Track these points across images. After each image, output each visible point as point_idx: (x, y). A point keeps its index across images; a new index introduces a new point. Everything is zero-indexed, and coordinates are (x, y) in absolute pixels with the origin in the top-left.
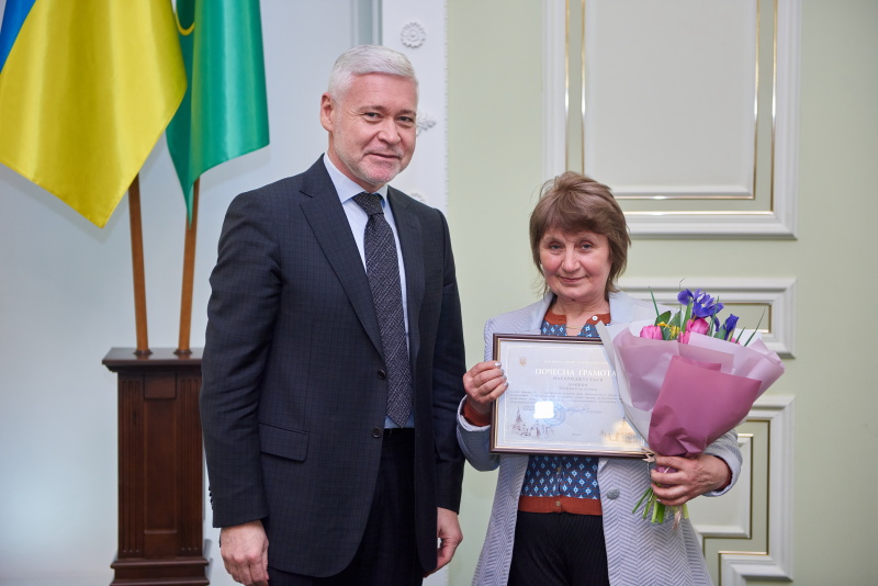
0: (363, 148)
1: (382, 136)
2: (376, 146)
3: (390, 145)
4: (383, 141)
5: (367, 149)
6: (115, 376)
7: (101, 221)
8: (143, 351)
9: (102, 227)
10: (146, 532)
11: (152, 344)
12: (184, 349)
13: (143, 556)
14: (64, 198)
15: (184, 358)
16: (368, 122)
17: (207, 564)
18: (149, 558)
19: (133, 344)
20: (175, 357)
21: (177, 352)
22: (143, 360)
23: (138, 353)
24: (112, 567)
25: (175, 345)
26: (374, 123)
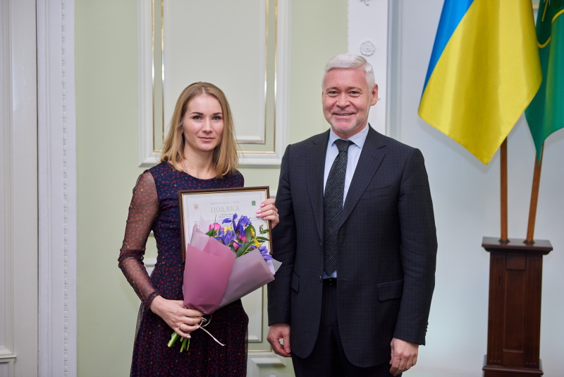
0: (330, 111)
1: (337, 103)
2: (336, 110)
3: (343, 108)
4: (338, 106)
5: (332, 111)
6: (488, 254)
7: (486, 160)
8: (504, 239)
9: (487, 164)
10: (504, 350)
11: (510, 237)
12: (530, 240)
13: (502, 364)
14: (466, 146)
15: (529, 246)
16: (331, 97)
17: (542, 374)
18: (506, 366)
19: (498, 235)
20: (523, 245)
21: (526, 242)
22: (504, 245)
23: (501, 241)
24: (483, 369)
25: (524, 237)
26: (334, 97)
